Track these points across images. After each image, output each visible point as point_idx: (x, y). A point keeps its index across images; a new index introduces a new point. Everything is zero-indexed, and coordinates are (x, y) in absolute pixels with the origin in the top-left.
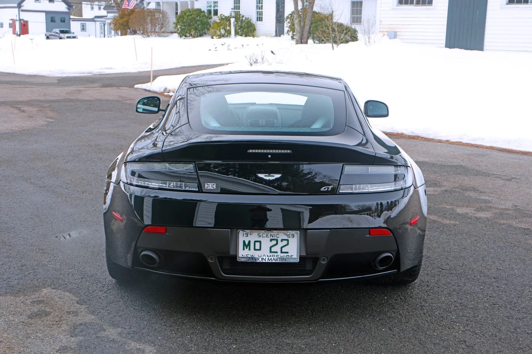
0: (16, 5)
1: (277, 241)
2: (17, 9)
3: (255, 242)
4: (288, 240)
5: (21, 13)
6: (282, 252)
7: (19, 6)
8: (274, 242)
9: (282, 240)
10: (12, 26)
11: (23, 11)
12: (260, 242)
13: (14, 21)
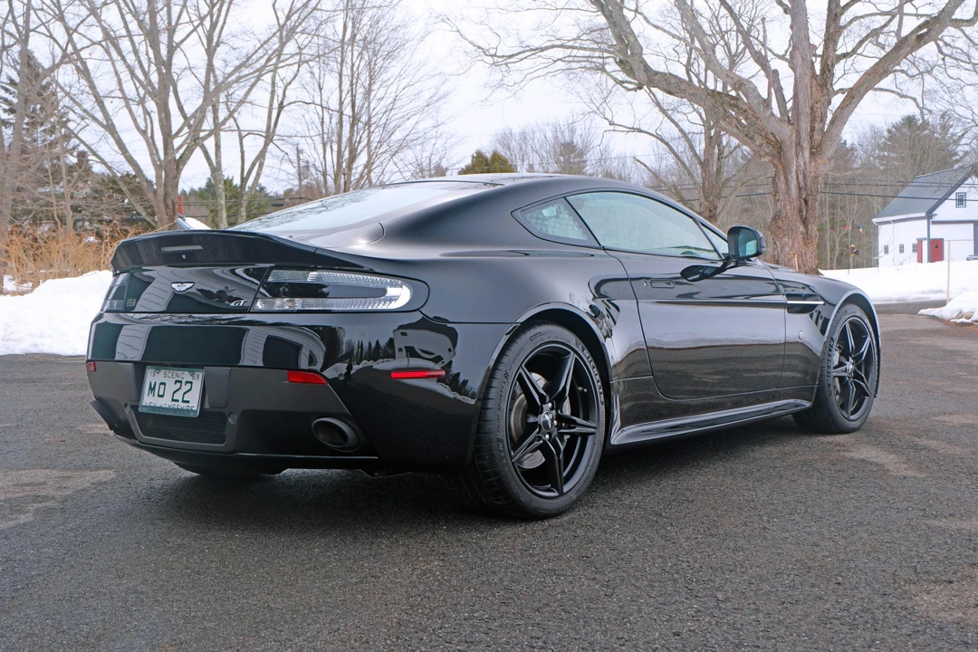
0: (923, 214)
1: (181, 382)
2: (925, 222)
3: (161, 384)
4: (191, 383)
5: (931, 226)
6: (183, 401)
7: (929, 215)
8: (178, 385)
9: (187, 382)
10: (917, 248)
11: (935, 223)
12: (164, 384)
13: (920, 241)
